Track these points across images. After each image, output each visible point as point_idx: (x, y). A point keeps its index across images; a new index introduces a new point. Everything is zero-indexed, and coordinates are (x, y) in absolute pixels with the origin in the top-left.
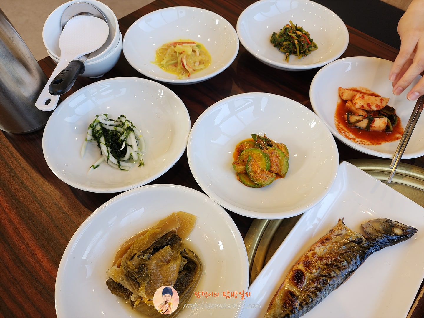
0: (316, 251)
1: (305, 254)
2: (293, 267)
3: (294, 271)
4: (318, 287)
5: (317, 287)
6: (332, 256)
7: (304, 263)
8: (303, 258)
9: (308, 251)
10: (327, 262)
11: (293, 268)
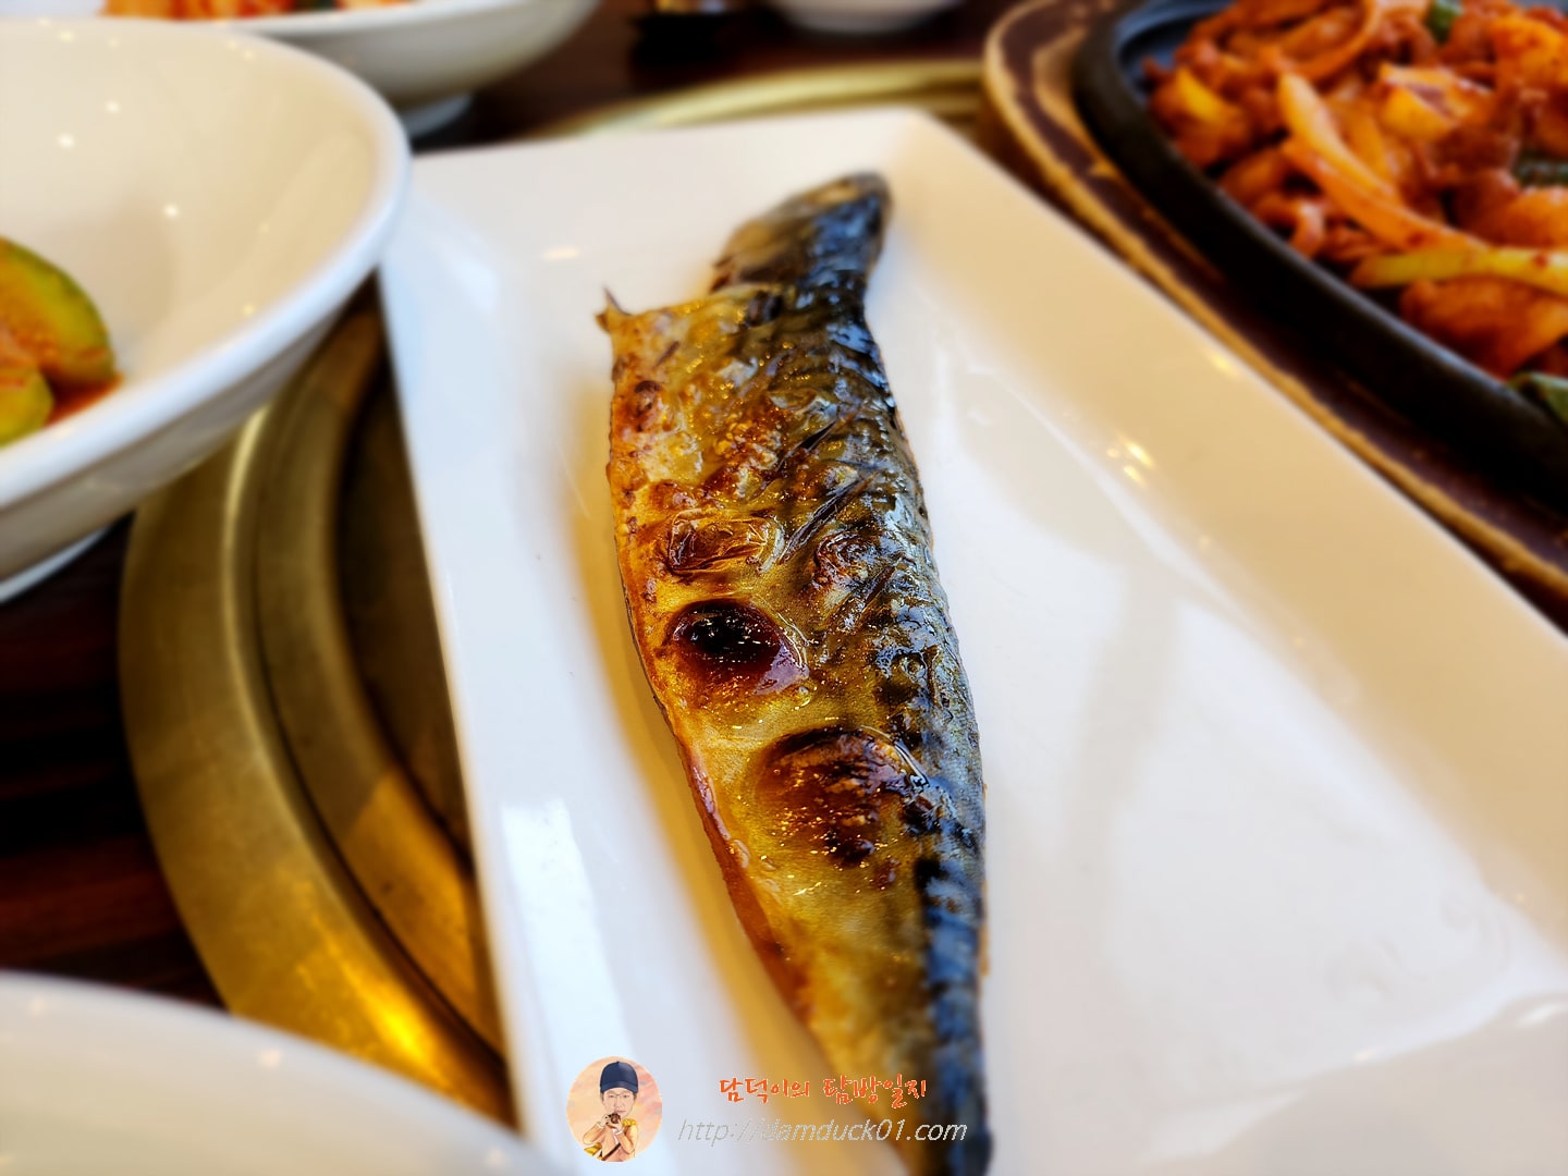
0: (653, 478)
1: (625, 528)
2: (638, 635)
3: (667, 640)
4: (868, 581)
5: (858, 587)
6: (744, 427)
7: (669, 569)
8: (633, 556)
9: (619, 508)
10: (761, 468)
11: (644, 645)
